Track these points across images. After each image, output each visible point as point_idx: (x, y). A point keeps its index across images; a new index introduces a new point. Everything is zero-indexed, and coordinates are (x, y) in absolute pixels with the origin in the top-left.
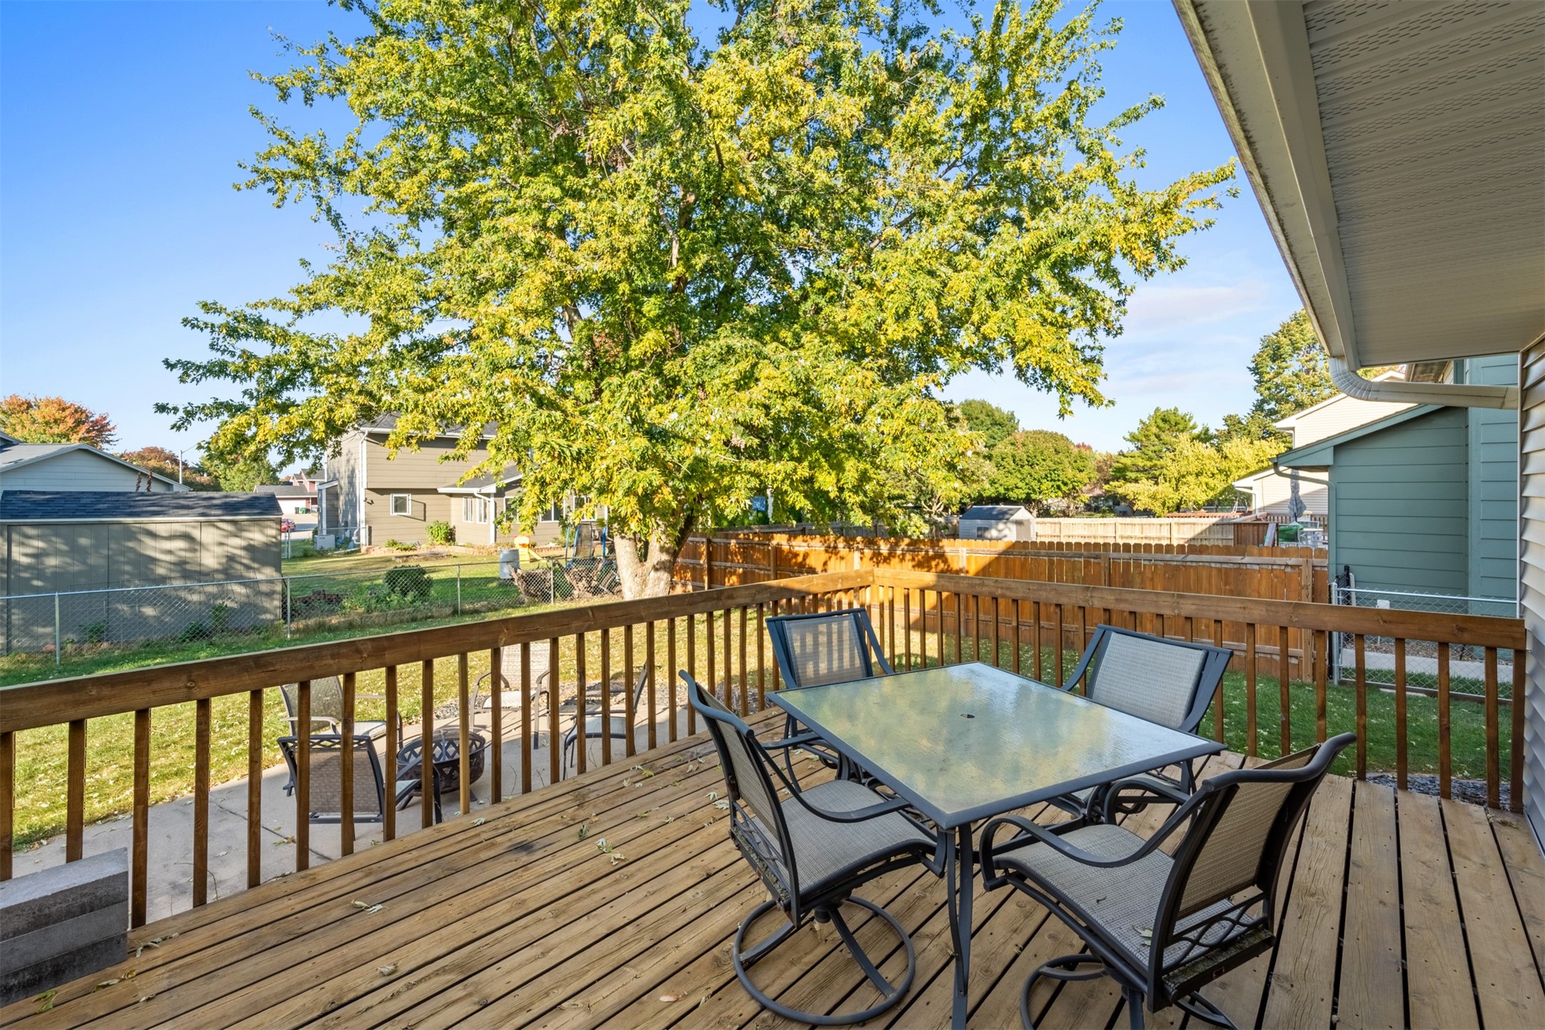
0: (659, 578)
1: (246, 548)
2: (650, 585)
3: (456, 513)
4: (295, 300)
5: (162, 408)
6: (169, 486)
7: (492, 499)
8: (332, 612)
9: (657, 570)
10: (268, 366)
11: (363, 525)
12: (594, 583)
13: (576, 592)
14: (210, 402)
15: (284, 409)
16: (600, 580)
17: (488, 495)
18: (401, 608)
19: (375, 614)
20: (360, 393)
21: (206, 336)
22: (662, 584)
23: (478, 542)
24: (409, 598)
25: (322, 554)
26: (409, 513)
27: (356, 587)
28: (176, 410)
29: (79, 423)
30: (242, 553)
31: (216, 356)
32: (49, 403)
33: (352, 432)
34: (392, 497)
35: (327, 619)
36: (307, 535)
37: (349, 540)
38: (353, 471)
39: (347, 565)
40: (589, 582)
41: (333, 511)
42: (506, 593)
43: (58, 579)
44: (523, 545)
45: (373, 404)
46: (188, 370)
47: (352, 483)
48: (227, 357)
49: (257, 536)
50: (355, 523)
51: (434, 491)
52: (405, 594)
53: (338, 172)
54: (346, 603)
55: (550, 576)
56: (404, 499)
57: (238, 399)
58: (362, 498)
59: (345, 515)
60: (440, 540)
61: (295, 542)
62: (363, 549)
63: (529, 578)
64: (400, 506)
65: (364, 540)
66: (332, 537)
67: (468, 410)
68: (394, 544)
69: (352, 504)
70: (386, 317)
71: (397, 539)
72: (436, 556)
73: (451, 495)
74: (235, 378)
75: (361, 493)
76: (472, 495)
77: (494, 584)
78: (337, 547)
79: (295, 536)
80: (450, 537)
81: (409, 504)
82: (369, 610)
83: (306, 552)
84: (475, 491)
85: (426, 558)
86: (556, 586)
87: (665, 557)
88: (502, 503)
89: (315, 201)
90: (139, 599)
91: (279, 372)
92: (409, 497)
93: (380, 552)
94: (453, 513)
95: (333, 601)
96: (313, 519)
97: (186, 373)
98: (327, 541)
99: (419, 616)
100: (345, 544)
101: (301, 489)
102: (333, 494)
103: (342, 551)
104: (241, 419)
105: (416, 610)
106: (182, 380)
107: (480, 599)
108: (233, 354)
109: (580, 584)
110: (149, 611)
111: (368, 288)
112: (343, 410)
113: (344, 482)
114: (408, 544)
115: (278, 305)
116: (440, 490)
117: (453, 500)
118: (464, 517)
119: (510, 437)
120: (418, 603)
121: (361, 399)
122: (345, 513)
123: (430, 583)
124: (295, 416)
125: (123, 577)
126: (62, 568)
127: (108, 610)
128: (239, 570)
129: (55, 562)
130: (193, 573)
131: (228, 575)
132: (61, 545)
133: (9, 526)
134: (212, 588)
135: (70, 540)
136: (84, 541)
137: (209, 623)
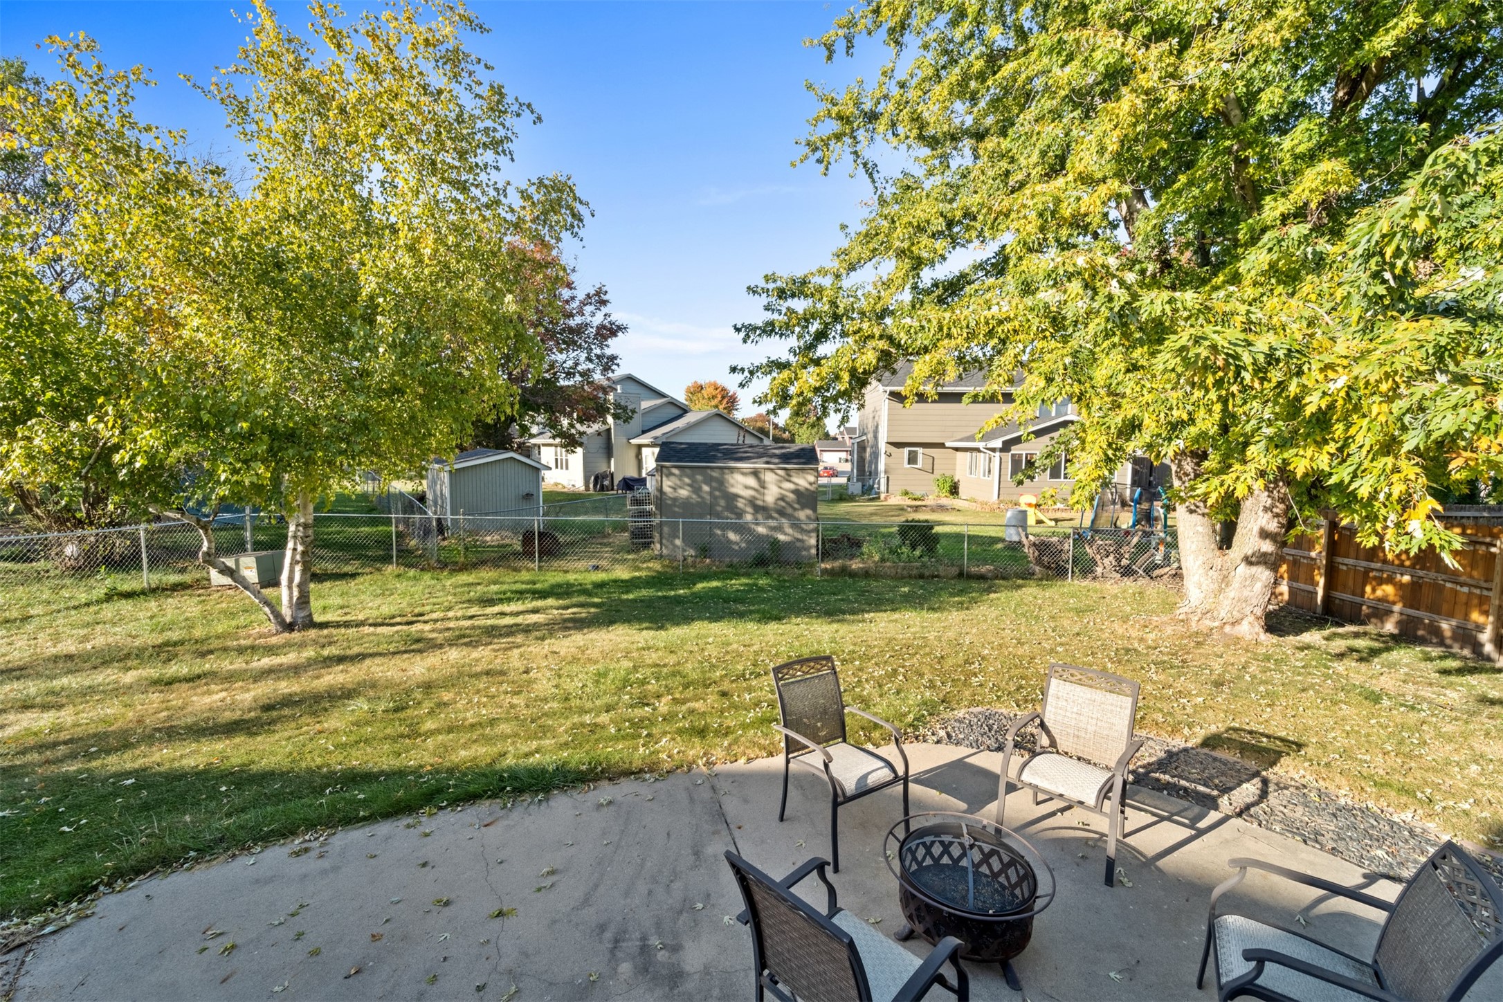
0: (1253, 577)
1: (794, 492)
2: (1236, 584)
3: (961, 467)
4: (834, 265)
5: (733, 369)
6: (761, 440)
7: (998, 454)
8: (852, 557)
9: (1250, 563)
10: (807, 319)
11: (882, 475)
12: (1124, 562)
13: (1099, 570)
14: (765, 361)
15: (817, 362)
16: (1133, 559)
17: (993, 450)
18: (910, 561)
19: (888, 564)
20: (881, 337)
21: (764, 300)
22: (1258, 586)
23: (981, 497)
24: (917, 553)
25: (851, 498)
26: (919, 465)
27: (874, 532)
28: (743, 370)
29: (723, 397)
30: (792, 496)
31: (769, 316)
32: (710, 384)
33: (874, 383)
34: (906, 450)
35: (848, 563)
36: (843, 480)
37: (871, 488)
38: (877, 427)
39: (870, 510)
40: (1118, 560)
41: (861, 461)
42: (1015, 559)
44: (1030, 505)
45: (893, 350)
46: (748, 331)
47: (876, 437)
48: (776, 316)
49: (803, 481)
50: (877, 473)
51: (942, 446)
52: (914, 548)
53: (873, 117)
54: (865, 549)
55: (1068, 545)
56: (916, 452)
57: (785, 356)
58: (883, 451)
59: (870, 466)
60: (945, 493)
61: (834, 486)
62: (883, 496)
63: (1042, 547)
64: (912, 459)
65: (883, 488)
66: (860, 484)
67: (1008, 326)
68: (906, 493)
69: (876, 455)
70: (909, 249)
71: (909, 489)
72: (942, 508)
73: (957, 449)
74: (781, 335)
75: (882, 446)
76: (978, 450)
77: (1000, 546)
78: (863, 494)
79: (835, 480)
80: (954, 490)
81: (920, 457)
82: (883, 560)
83: (842, 495)
84: (981, 445)
85: (933, 510)
86: (1076, 561)
87: (1268, 547)
88: (1008, 457)
89: (852, 157)
90: (725, 527)
91: (815, 327)
92: (920, 450)
93: (896, 500)
94: (958, 467)
95: (856, 544)
96: (847, 467)
97: (747, 336)
98: (856, 488)
99: (927, 573)
100: (869, 491)
101: (844, 443)
102: (862, 447)
103: (866, 497)
104: (786, 374)
105: (924, 565)
106: (745, 341)
107: (985, 562)
108: (780, 313)
109: (1106, 561)
110: (732, 536)
111: (893, 222)
112: (864, 357)
113: (870, 436)
114: (918, 494)
115: (822, 272)
116: (947, 445)
117: (959, 454)
118: (968, 471)
119: (1068, 360)
120: (925, 559)
121: (883, 344)
122: (870, 463)
123: (936, 538)
124: (825, 369)
125: (719, 509)
126: (688, 498)
127: (712, 534)
128: (789, 511)
129: (684, 493)
130: (760, 509)
131: (782, 513)
132: (687, 480)
133: (662, 467)
134: (772, 523)
135: (691, 477)
136: (699, 478)
137: (768, 553)
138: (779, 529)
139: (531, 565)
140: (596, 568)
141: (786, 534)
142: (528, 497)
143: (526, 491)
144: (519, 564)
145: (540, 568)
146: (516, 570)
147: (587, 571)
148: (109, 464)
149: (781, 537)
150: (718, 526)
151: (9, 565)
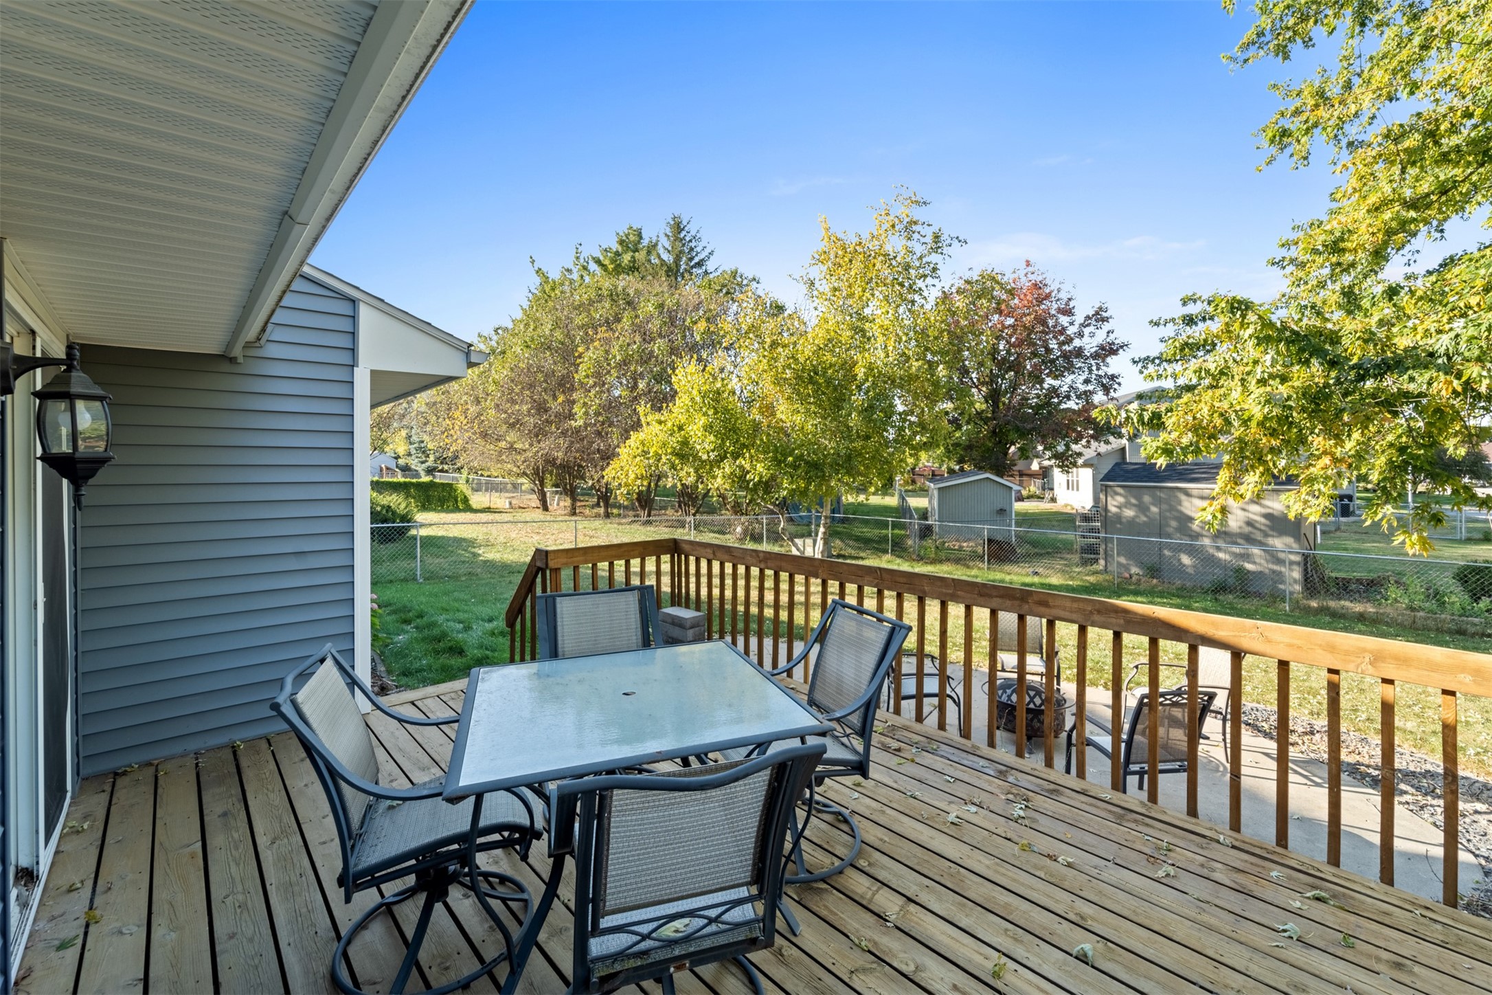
1: (1265, 516)
30: (1263, 521)
43: (1131, 526)
49: (1277, 505)
90: (1180, 549)
110: (1186, 560)
125: (1170, 530)
126: (1133, 518)
127: (1161, 555)
128: (1259, 536)
129: (1129, 513)
130: (1223, 535)
131: (1249, 539)
132: (1133, 501)
133: (1107, 486)
134: (1236, 550)
135: (1138, 498)
136: (1147, 499)
137: (1231, 581)
138: (1247, 557)
139: (981, 565)
140: (1036, 573)
141: (1254, 563)
142: (1002, 512)
143: (999, 507)
144: (971, 564)
145: (988, 569)
146: (968, 567)
147: (1028, 575)
148: (745, 480)
149: (1249, 566)
150: (1169, 546)
151: (717, 535)
